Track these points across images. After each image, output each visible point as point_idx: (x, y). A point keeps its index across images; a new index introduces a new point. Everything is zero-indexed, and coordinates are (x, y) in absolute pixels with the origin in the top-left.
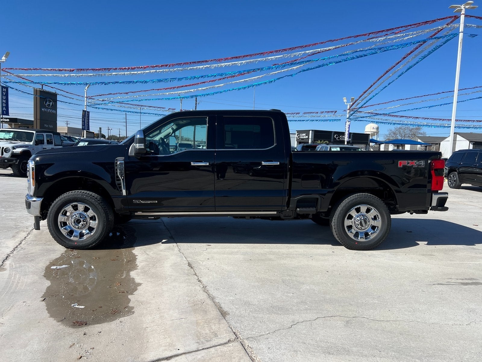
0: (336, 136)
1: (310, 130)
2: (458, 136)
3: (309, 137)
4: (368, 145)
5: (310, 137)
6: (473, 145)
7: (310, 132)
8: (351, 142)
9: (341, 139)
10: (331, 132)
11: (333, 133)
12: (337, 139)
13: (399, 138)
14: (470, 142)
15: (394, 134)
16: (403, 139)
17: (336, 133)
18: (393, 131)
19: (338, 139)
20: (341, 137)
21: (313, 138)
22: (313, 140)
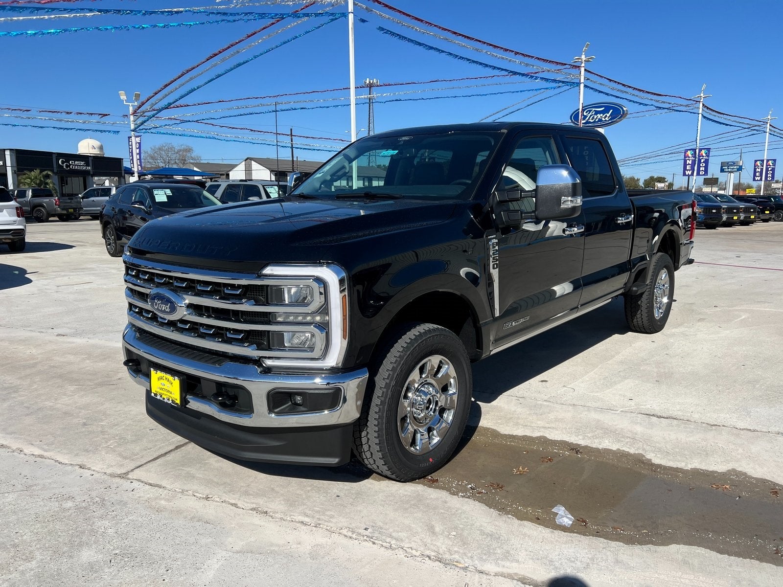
0: (63, 162)
1: (4, 150)
2: (253, 162)
3: (5, 163)
4: (122, 178)
5: (8, 163)
6: (275, 176)
7: (6, 153)
8: (91, 173)
9: (72, 167)
10: (51, 154)
11: (54, 156)
12: (65, 167)
13: (162, 165)
14: (272, 171)
15: (153, 158)
16: (168, 167)
17: (60, 155)
18: (149, 153)
19: (67, 166)
20: (72, 162)
21: (15, 164)
22: (16, 169)
